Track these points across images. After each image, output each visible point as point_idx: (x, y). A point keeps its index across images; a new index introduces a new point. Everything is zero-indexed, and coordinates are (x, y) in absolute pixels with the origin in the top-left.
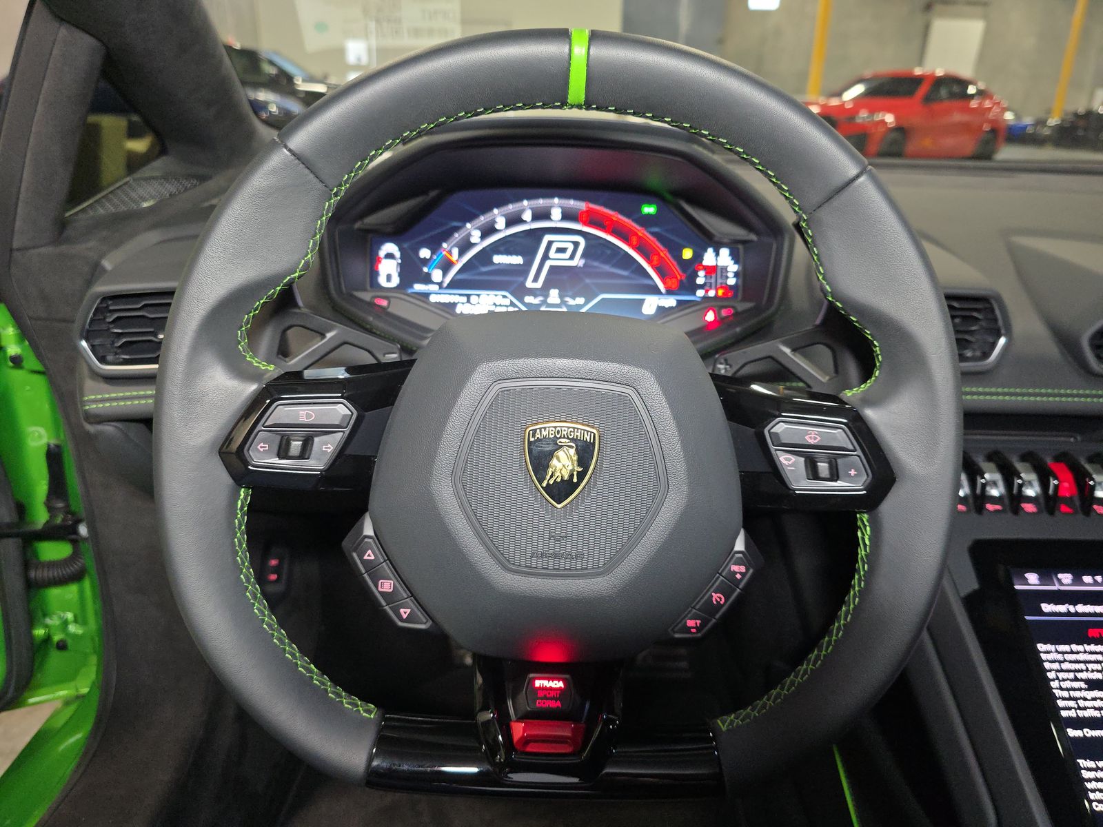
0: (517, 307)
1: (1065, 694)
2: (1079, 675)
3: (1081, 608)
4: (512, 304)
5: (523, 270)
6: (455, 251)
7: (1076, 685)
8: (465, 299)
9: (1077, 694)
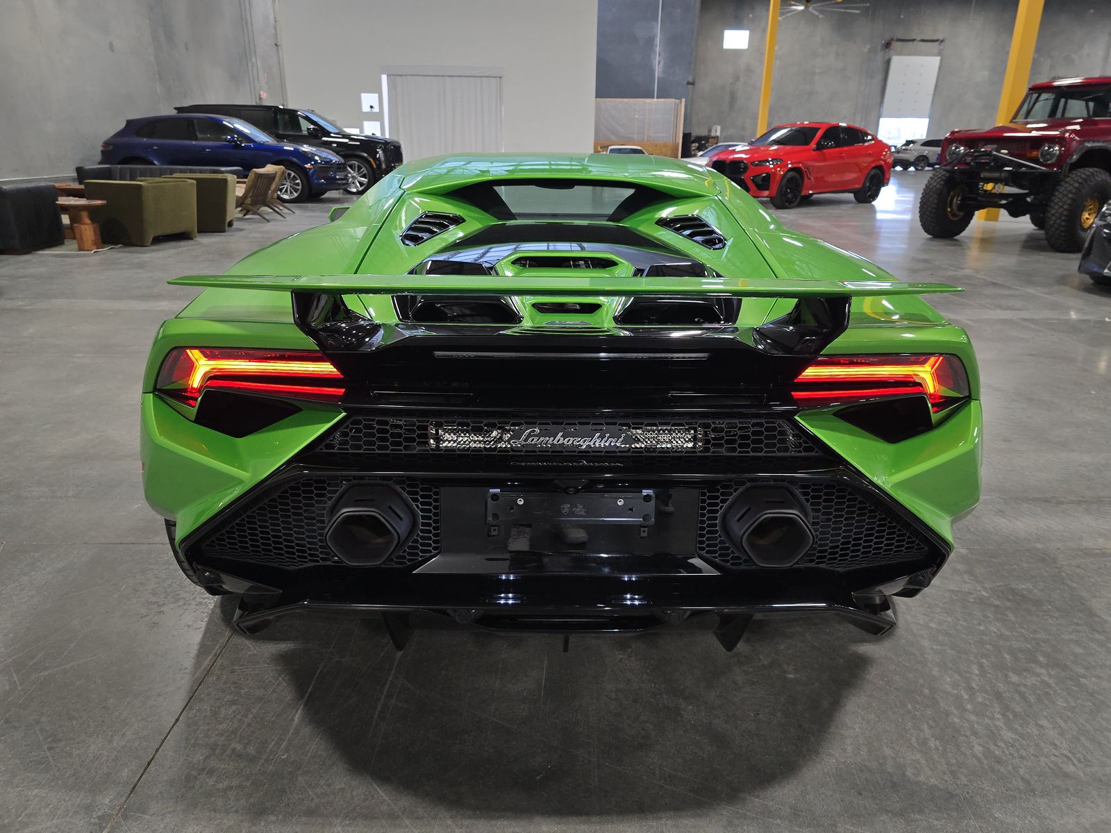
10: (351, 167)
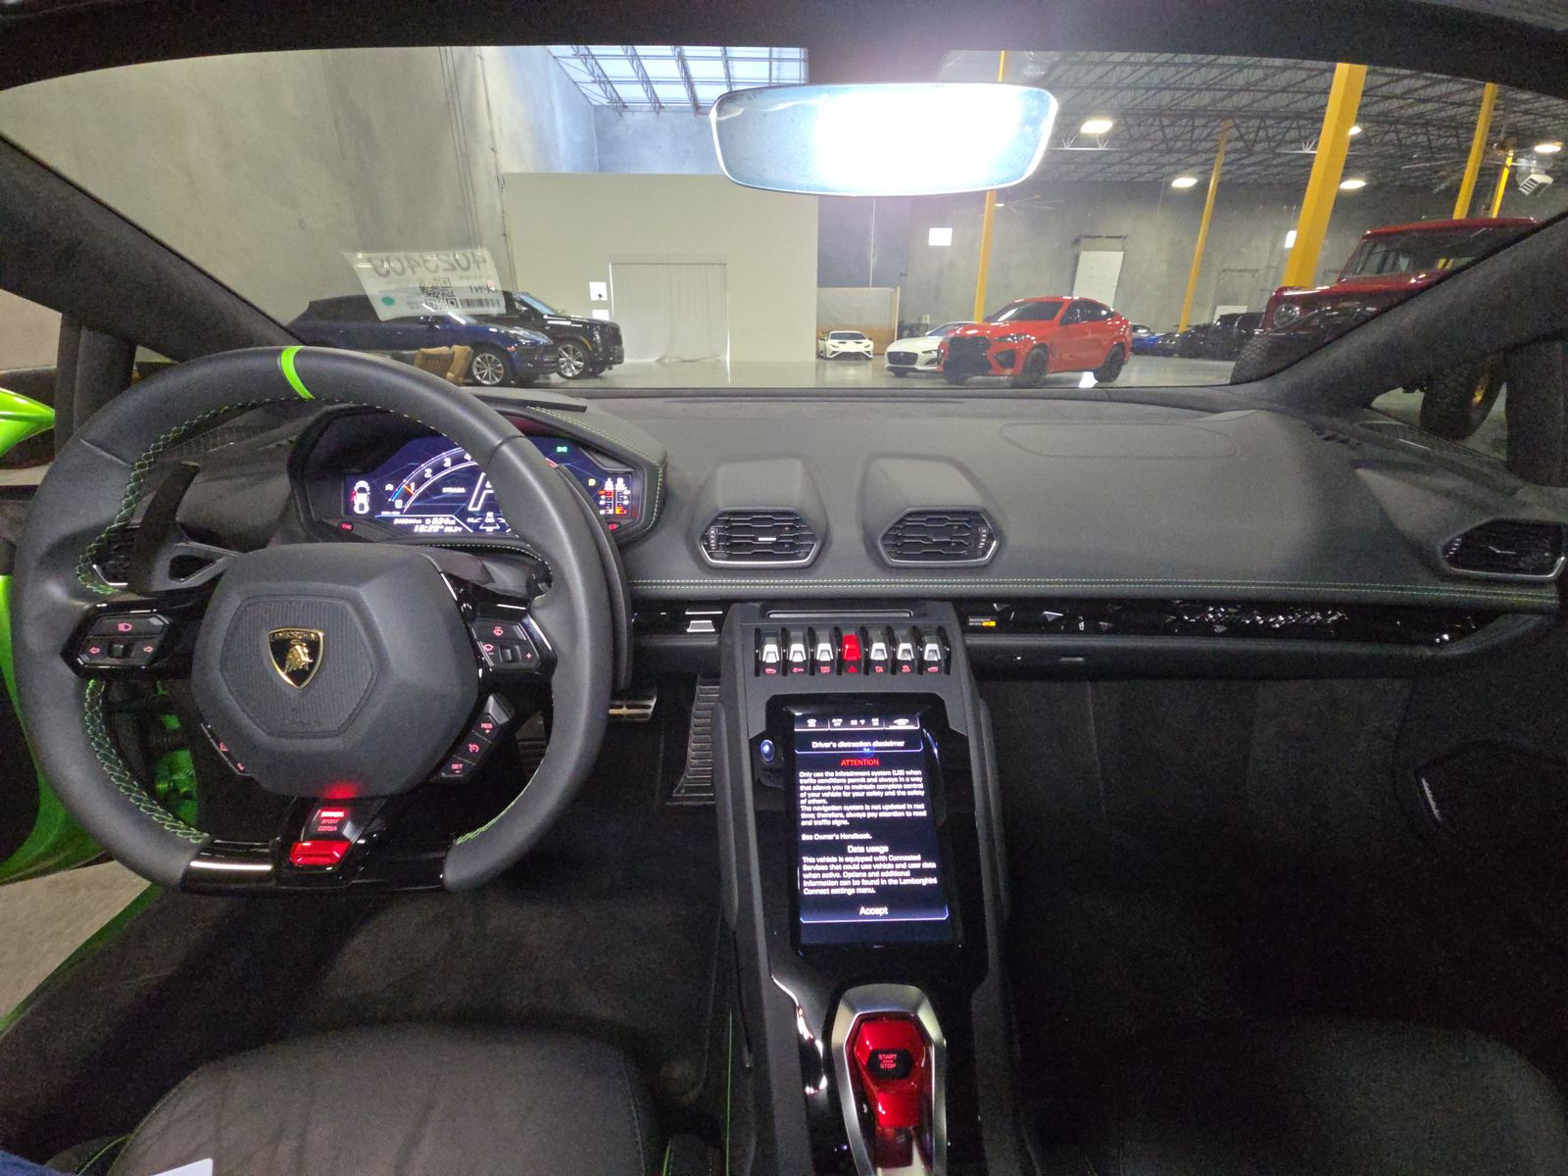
0: (461, 526)
1: (809, 809)
2: (824, 795)
3: (842, 744)
4: (458, 524)
5: (466, 498)
6: (413, 485)
7: (819, 801)
8: (420, 521)
9: (818, 809)
10: (566, 350)
